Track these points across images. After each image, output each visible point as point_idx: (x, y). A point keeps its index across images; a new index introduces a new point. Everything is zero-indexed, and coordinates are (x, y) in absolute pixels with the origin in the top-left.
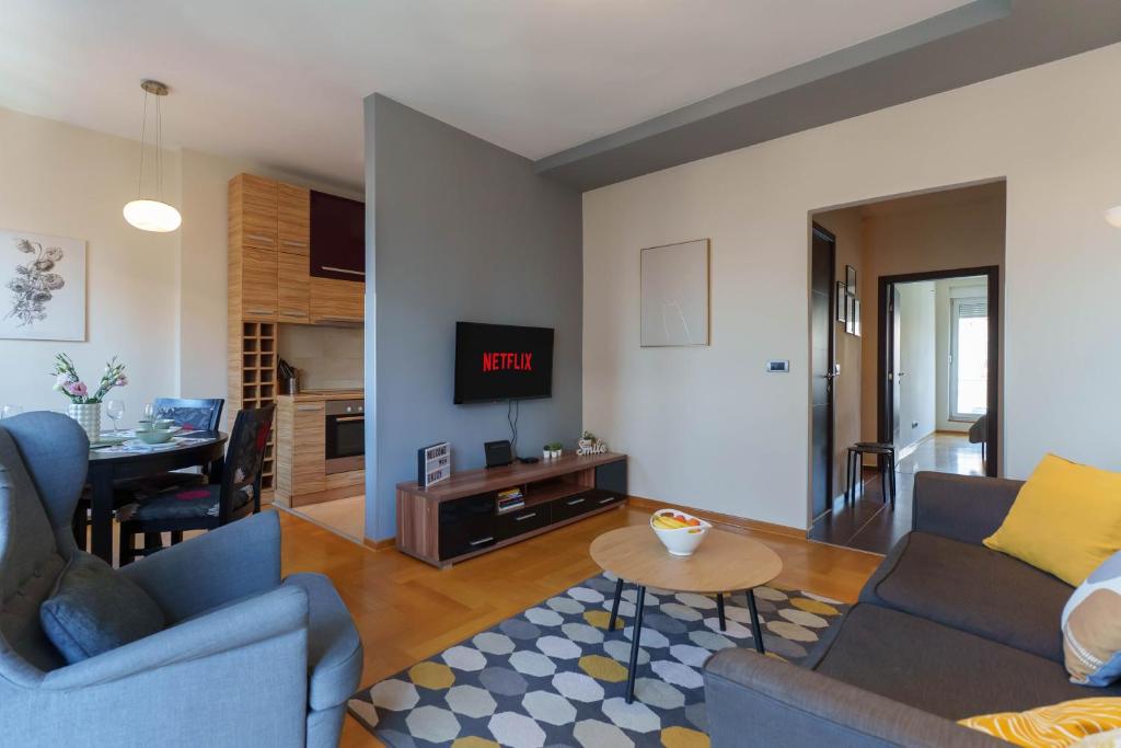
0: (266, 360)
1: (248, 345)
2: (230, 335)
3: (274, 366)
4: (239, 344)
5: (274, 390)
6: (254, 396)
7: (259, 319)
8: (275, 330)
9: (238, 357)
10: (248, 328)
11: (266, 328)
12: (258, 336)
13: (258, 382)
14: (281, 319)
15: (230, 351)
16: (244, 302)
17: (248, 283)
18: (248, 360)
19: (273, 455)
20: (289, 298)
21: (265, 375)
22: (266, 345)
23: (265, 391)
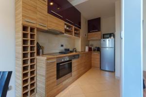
0: (32, 42)
1: (25, 35)
2: (16, 32)
3: (35, 45)
4: (21, 35)
5: (36, 54)
6: (27, 57)
7: (30, 25)
8: (35, 31)
9: (20, 40)
10: (25, 28)
11: (32, 29)
12: (29, 32)
13: (29, 51)
14: (38, 26)
15: (16, 38)
16: (23, 16)
17: (24, 8)
18: (25, 42)
19: (35, 80)
20: (41, 19)
21: (32, 48)
22: (32, 36)
23: (32, 54)
